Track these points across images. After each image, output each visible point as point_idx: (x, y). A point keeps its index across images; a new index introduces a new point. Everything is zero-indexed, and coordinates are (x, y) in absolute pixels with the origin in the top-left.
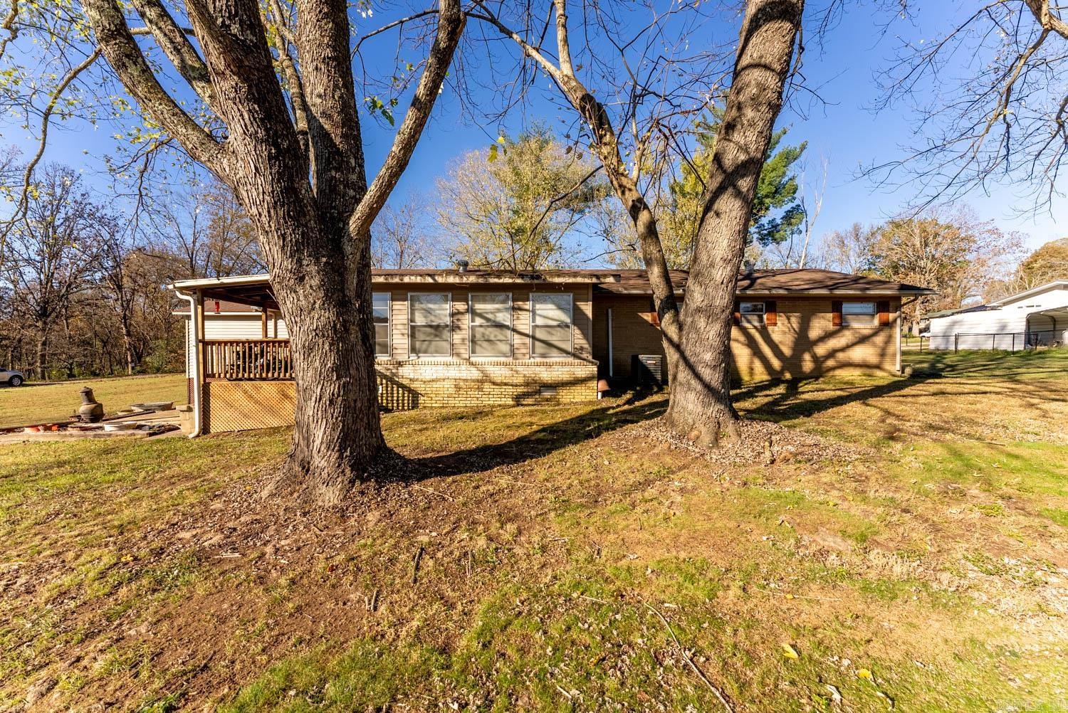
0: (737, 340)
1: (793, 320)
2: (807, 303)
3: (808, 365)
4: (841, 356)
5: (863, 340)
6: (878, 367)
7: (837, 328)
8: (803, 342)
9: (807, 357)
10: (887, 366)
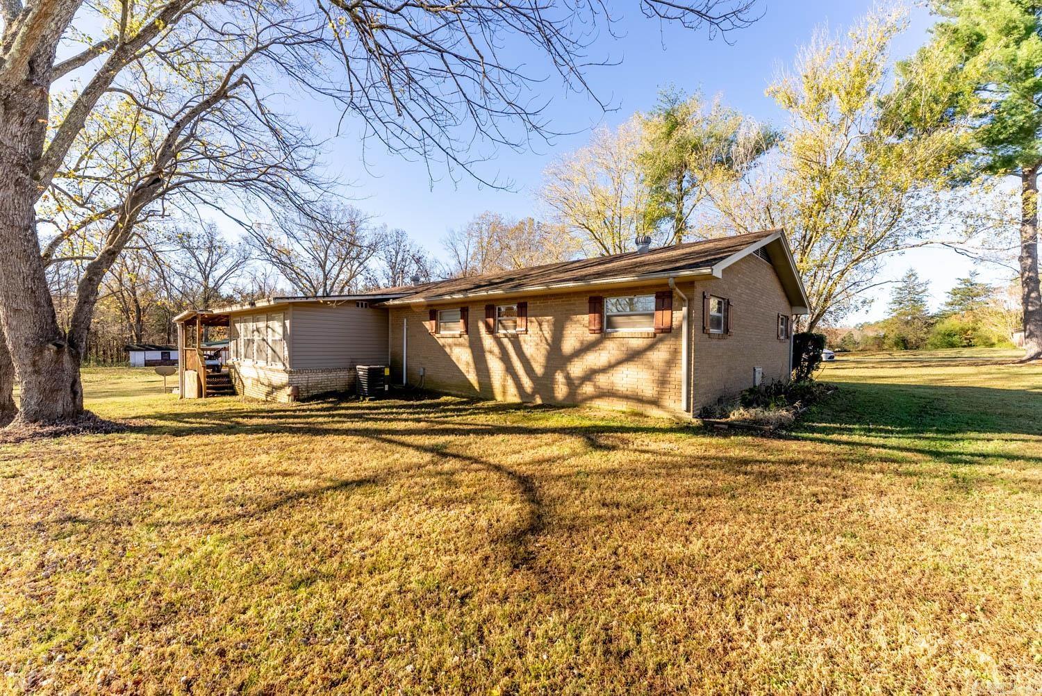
0: (491, 352)
1: (545, 326)
2: (559, 302)
3: (561, 391)
4: (602, 380)
5: (633, 356)
6: (655, 403)
7: (597, 336)
8: (557, 359)
9: (560, 377)
10: (668, 402)
